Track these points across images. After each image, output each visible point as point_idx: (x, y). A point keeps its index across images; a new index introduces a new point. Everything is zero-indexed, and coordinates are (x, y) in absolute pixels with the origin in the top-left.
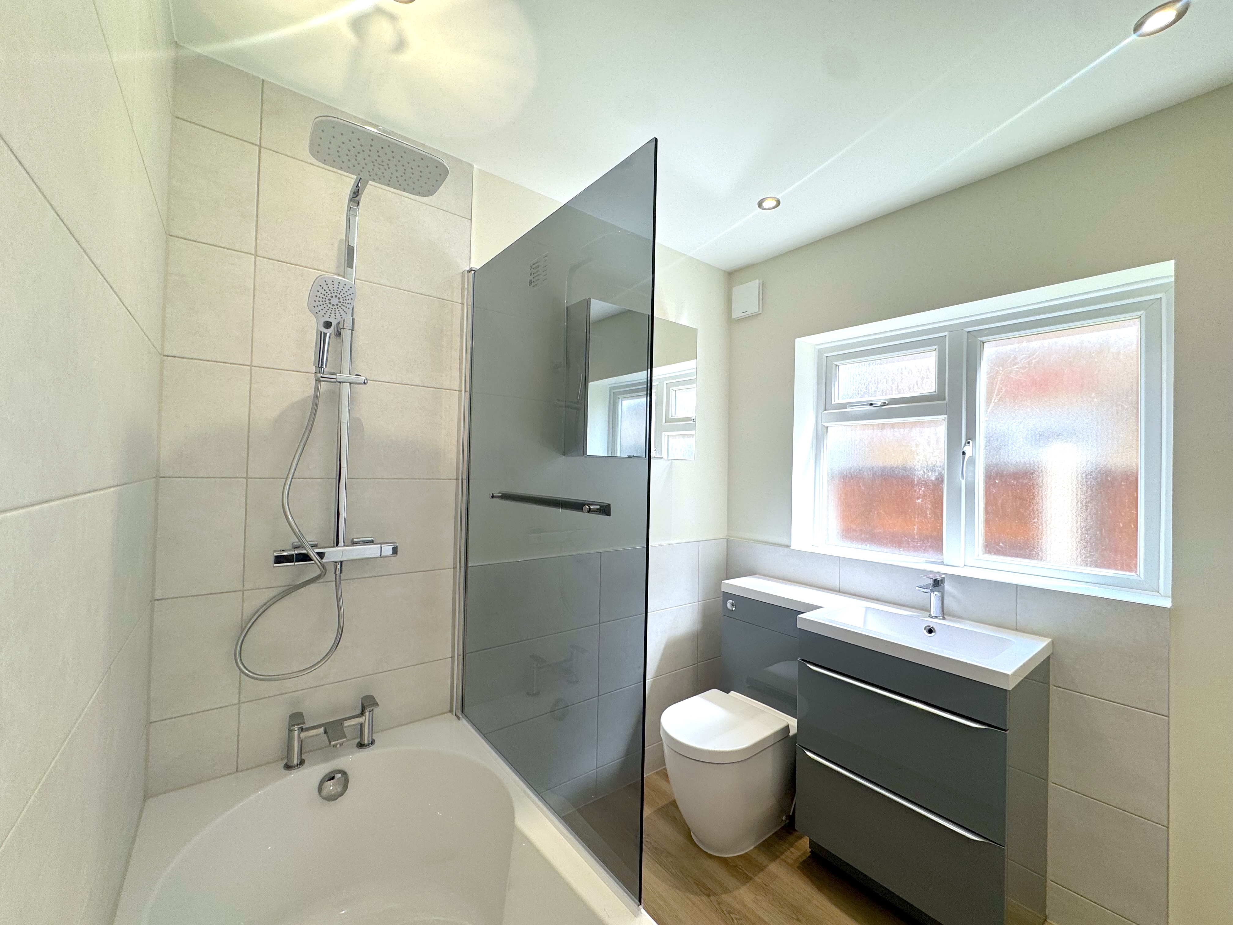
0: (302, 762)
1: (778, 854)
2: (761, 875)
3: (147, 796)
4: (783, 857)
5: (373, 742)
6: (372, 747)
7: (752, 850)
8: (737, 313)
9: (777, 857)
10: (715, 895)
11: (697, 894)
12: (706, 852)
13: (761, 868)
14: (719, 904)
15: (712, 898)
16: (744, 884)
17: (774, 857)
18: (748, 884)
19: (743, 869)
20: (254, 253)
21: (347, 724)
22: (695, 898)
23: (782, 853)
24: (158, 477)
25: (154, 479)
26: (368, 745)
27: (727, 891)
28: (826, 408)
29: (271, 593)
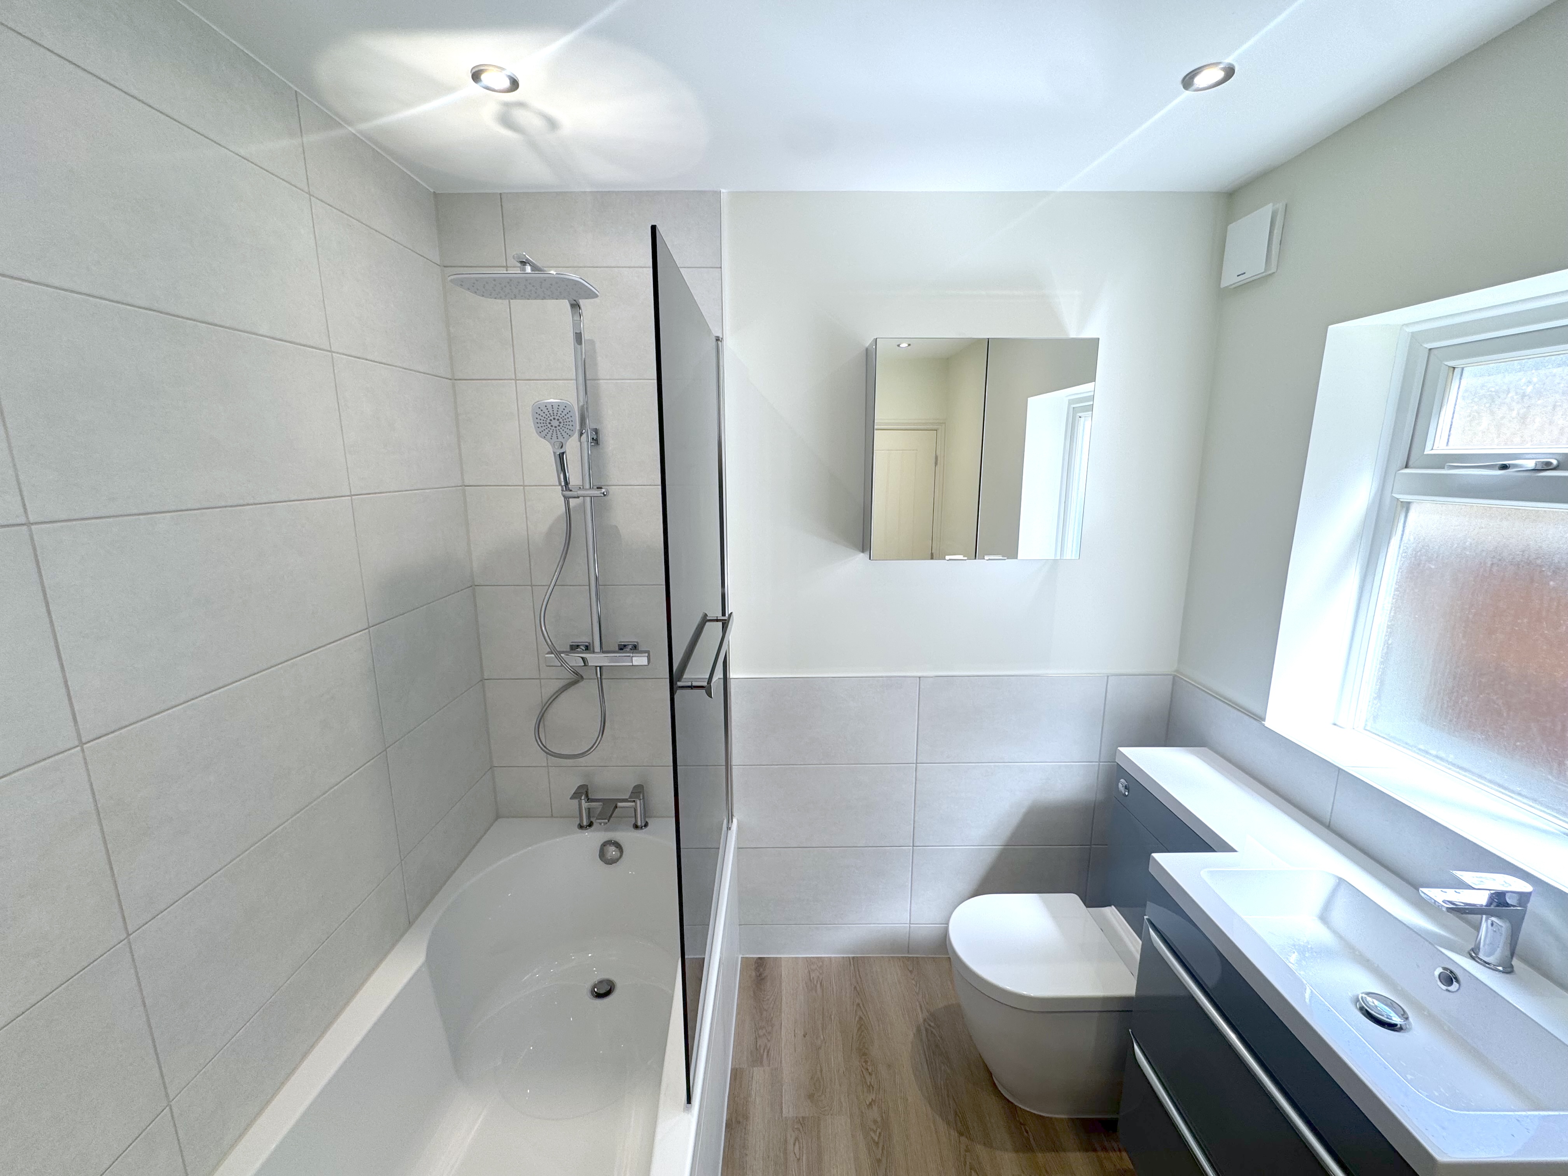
0: (590, 825)
1: (1097, 1146)
2: (1050, 1156)
3: (498, 817)
4: (1102, 1154)
5: (646, 825)
6: (645, 830)
7: (1062, 1119)
8: (1229, 279)
9: (1095, 1150)
10: (970, 1139)
11: (948, 1123)
12: (994, 1084)
13: (1055, 1147)
14: (967, 1150)
15: (963, 1139)
16: (1017, 1151)
17: (1088, 1147)
18: (1021, 1155)
19: (1030, 1133)
20: (514, 378)
21: (620, 804)
22: (942, 1126)
23: (1105, 1149)
24: (473, 586)
25: (471, 588)
26: (642, 828)
27: (988, 1143)
28: (1410, 463)
29: (559, 684)
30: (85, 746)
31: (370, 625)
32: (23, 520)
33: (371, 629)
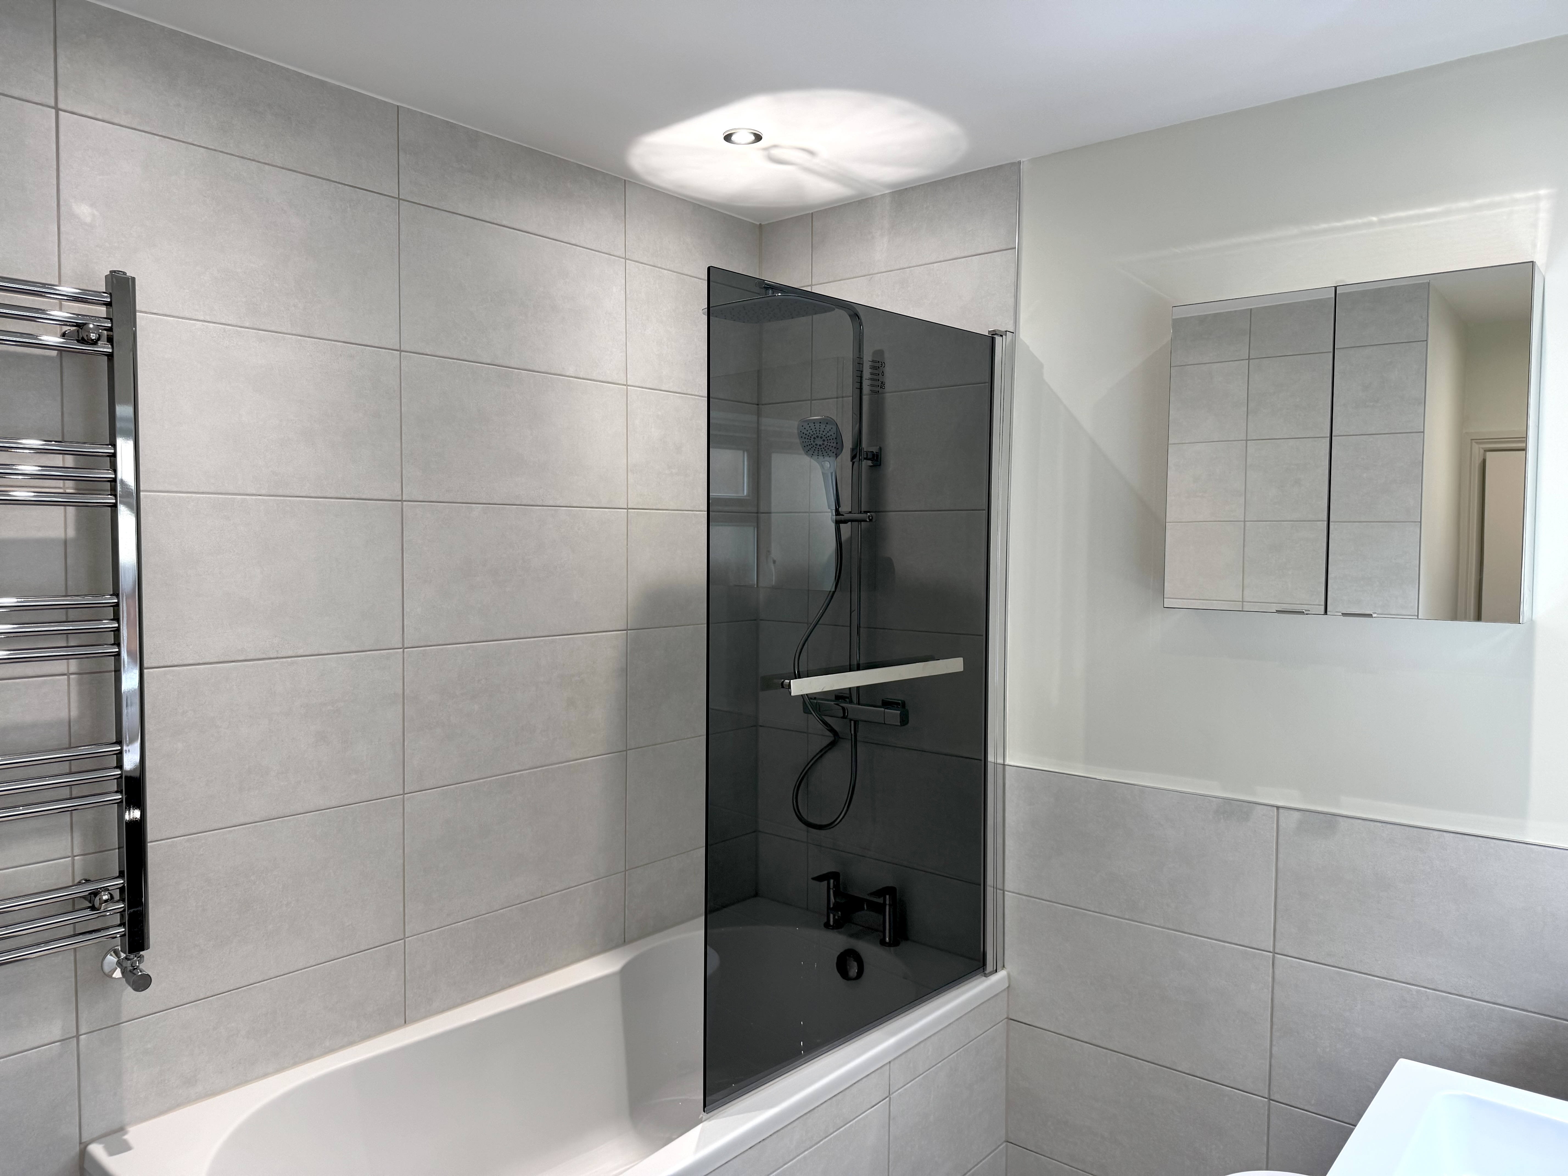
24: (757, 620)
25: (755, 622)
30: (405, 650)
31: (629, 628)
32: (400, 498)
33: (628, 631)
